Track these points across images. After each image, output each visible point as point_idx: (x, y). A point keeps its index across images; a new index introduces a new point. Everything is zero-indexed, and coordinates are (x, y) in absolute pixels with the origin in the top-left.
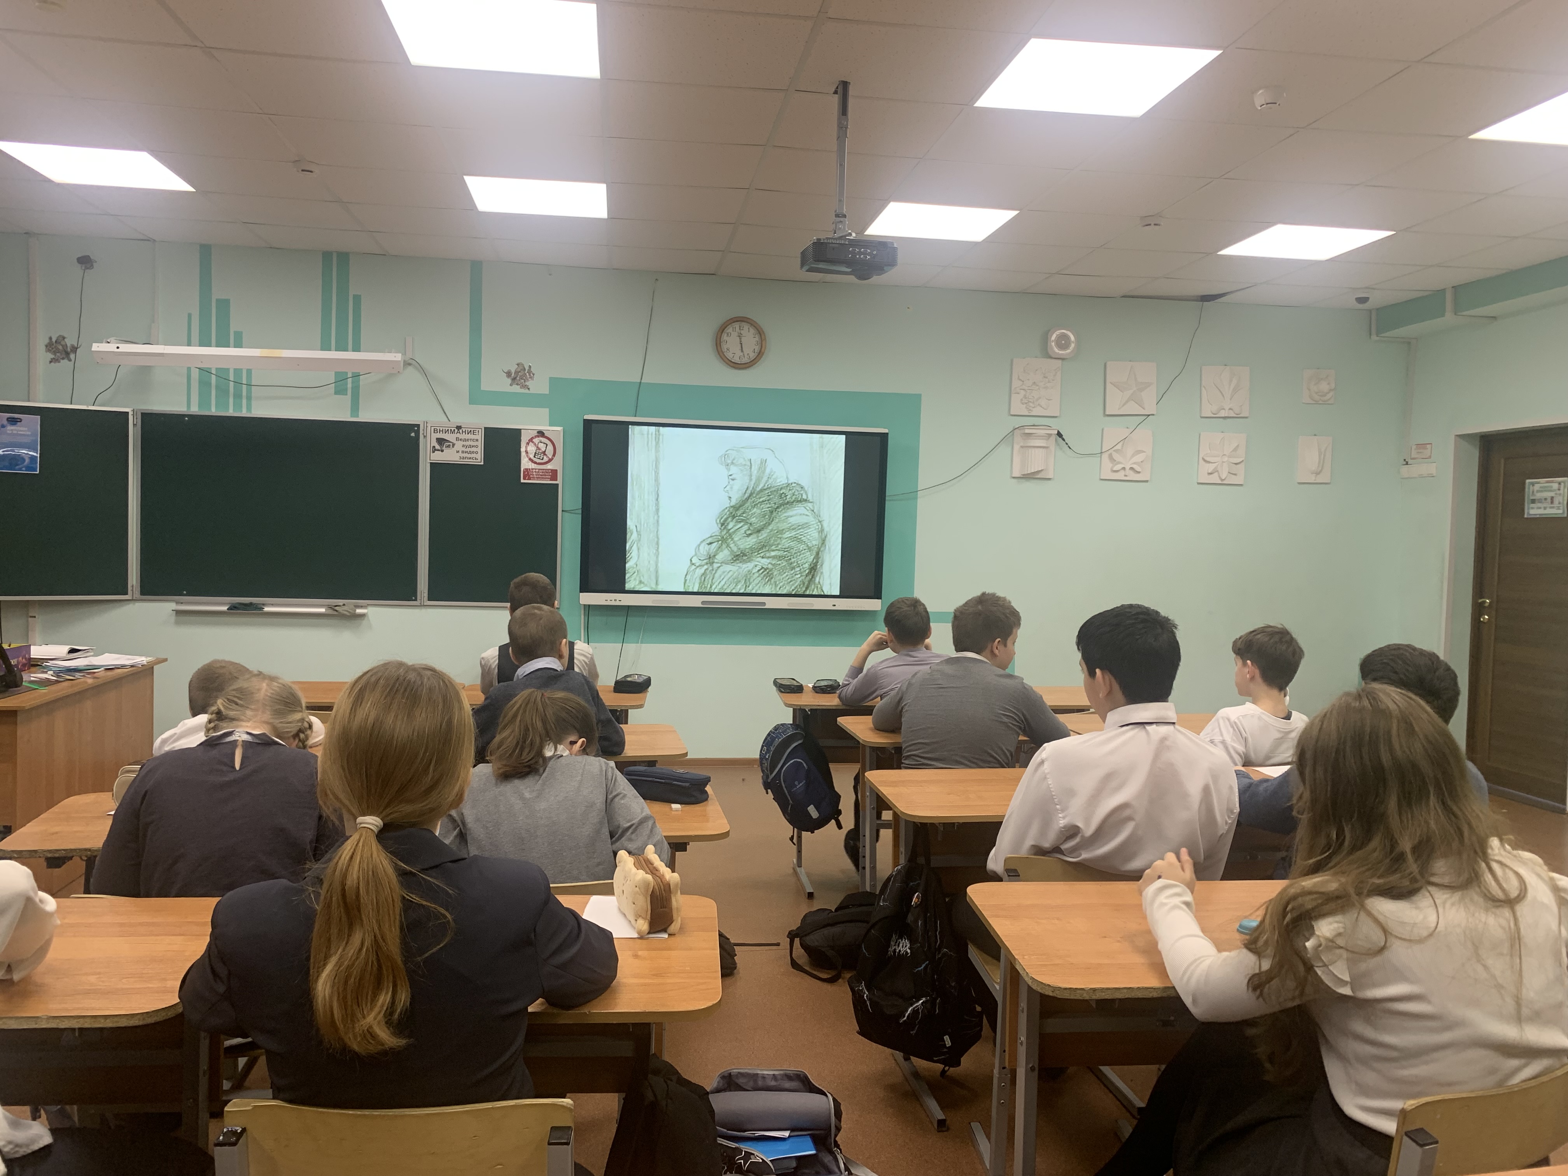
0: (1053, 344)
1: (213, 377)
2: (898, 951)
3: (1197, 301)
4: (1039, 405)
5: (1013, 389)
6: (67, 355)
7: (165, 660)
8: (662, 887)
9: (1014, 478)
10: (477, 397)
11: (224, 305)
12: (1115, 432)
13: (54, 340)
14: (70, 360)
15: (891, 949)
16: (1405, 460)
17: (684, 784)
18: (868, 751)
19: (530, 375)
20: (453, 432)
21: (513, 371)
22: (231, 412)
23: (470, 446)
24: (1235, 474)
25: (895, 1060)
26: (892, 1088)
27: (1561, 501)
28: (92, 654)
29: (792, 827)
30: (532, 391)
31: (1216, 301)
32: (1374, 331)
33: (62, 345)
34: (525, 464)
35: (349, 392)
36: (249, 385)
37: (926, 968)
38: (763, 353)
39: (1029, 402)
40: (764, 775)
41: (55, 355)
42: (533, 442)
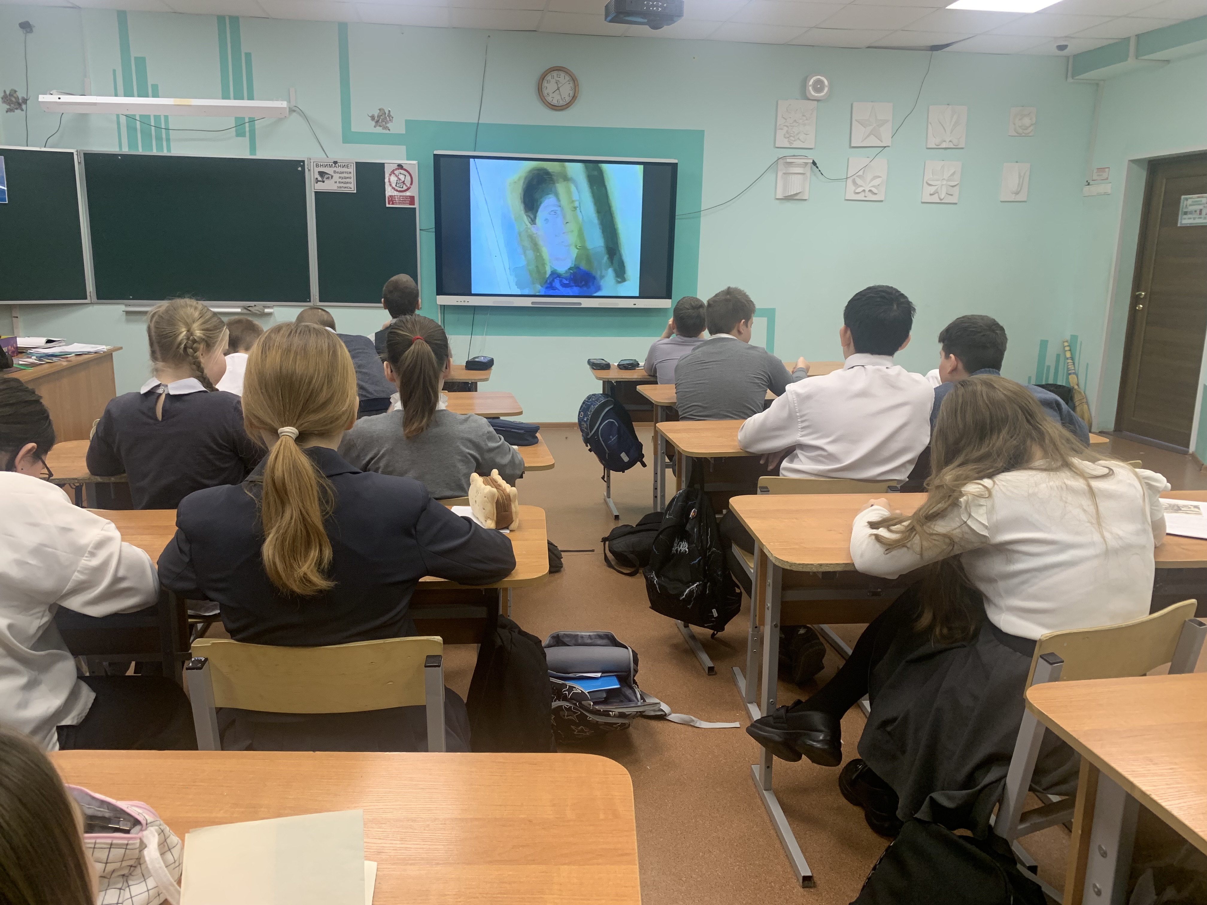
0: (810, 88)
1: (138, 123)
2: (679, 550)
3: (928, 49)
4: (798, 139)
5: (778, 125)
7: (121, 348)
8: (504, 497)
9: (777, 199)
10: (349, 137)
11: (141, 62)
12: (858, 161)
13: (8, 93)
14: (22, 110)
15: (674, 549)
16: (1087, 181)
17: (520, 431)
18: (659, 409)
19: (389, 118)
20: (331, 166)
21: (376, 115)
22: (155, 152)
23: (345, 178)
24: (952, 195)
25: (678, 628)
26: (675, 647)
28: (64, 344)
29: (603, 466)
31: (943, 50)
32: (1070, 74)
34: (389, 192)
35: (248, 134)
36: (167, 129)
37: (699, 561)
38: (577, 97)
39: (791, 136)
40: (584, 435)
41: (10, 106)
42: (394, 174)
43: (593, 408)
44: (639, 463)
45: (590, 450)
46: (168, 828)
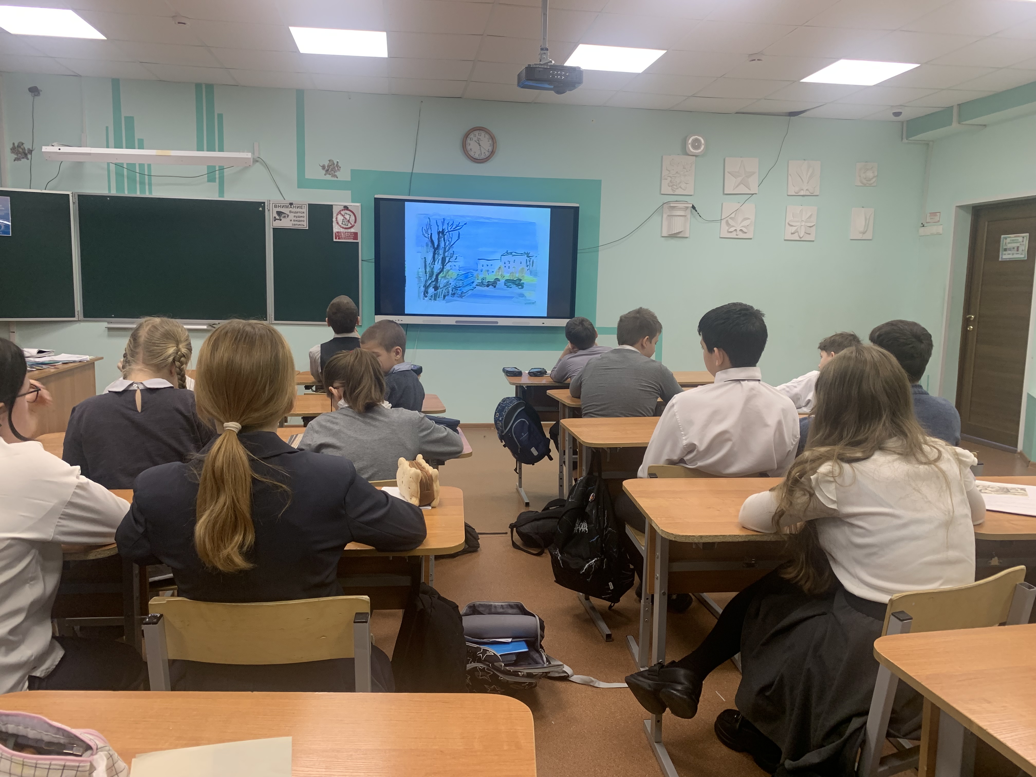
0: (690, 146)
1: (125, 170)
2: (580, 530)
3: (786, 116)
4: (680, 187)
5: (663, 176)
6: (26, 155)
7: (102, 358)
8: (427, 478)
9: (663, 237)
10: (303, 183)
11: (130, 121)
12: (730, 206)
13: (16, 145)
14: (28, 159)
15: (576, 529)
16: (922, 224)
18: (565, 409)
19: (337, 168)
20: (287, 207)
21: (326, 166)
22: (138, 194)
23: (299, 217)
24: (809, 234)
25: (580, 599)
26: (577, 616)
27: (1024, 249)
28: (53, 354)
29: (515, 460)
30: (338, 179)
31: (800, 116)
32: (904, 136)
33: (21, 149)
34: (336, 229)
35: (217, 180)
36: (150, 176)
37: (597, 539)
38: (495, 152)
39: (674, 185)
40: (500, 432)
41: (17, 155)
42: (340, 213)
43: (507, 410)
44: (546, 457)
45: (505, 446)
46: (116, 754)
